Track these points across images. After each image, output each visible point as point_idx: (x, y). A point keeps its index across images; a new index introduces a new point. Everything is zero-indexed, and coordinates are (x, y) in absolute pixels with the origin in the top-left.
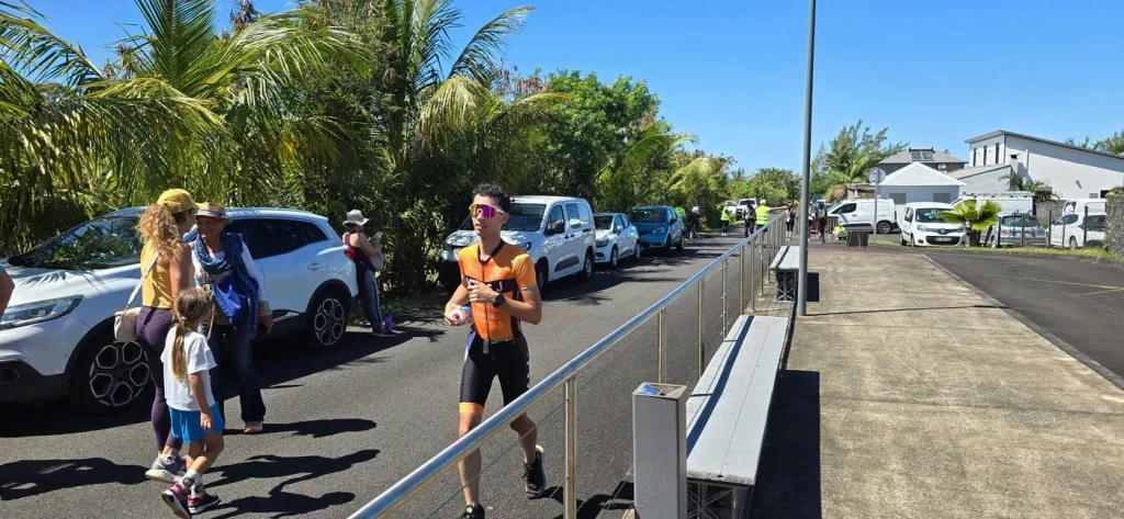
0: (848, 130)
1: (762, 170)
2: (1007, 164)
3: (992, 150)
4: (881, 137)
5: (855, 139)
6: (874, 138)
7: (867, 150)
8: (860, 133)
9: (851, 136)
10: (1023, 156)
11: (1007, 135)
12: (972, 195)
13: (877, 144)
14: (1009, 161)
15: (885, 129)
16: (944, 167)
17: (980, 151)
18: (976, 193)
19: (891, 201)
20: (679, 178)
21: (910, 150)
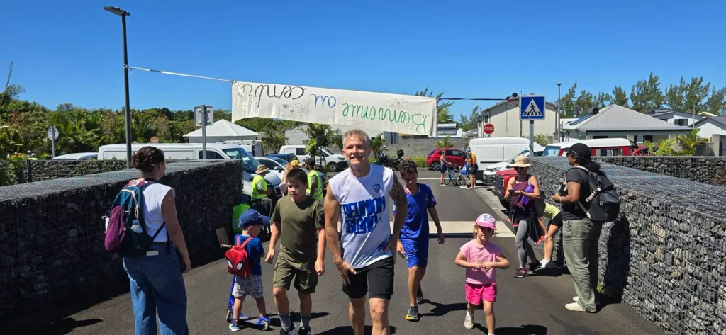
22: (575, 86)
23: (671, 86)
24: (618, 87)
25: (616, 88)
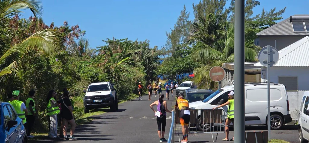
1: (110, 42)
19: (282, 86)
20: (15, 56)
21: (291, 20)
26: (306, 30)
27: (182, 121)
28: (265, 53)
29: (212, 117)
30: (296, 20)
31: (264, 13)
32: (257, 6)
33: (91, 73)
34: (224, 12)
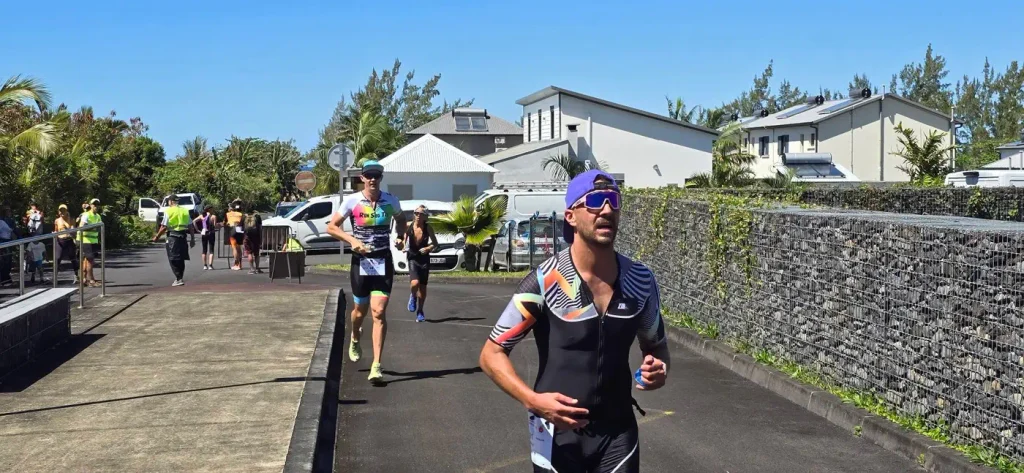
0: (380, 76)
2: (564, 139)
3: (546, 114)
4: (431, 90)
5: (392, 92)
6: (420, 92)
7: (410, 110)
8: (399, 82)
9: (385, 86)
10: (584, 126)
11: (562, 93)
12: (501, 187)
13: (426, 101)
14: (565, 134)
15: (437, 78)
16: (503, 141)
17: (535, 117)
18: (506, 183)
21: (454, 114)
22: (769, 72)
23: (966, 79)
24: (861, 77)
25: (857, 80)
26: (471, 128)
27: (233, 242)
28: (336, 153)
29: (275, 236)
30: (459, 114)
31: (446, 105)
32: (436, 97)
33: (177, 182)
34: (393, 103)
